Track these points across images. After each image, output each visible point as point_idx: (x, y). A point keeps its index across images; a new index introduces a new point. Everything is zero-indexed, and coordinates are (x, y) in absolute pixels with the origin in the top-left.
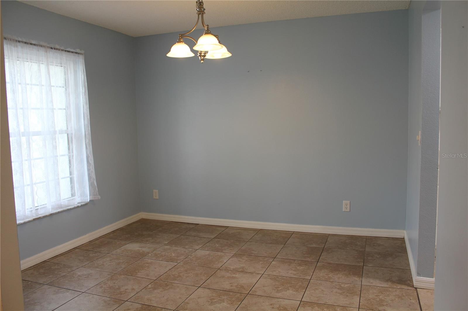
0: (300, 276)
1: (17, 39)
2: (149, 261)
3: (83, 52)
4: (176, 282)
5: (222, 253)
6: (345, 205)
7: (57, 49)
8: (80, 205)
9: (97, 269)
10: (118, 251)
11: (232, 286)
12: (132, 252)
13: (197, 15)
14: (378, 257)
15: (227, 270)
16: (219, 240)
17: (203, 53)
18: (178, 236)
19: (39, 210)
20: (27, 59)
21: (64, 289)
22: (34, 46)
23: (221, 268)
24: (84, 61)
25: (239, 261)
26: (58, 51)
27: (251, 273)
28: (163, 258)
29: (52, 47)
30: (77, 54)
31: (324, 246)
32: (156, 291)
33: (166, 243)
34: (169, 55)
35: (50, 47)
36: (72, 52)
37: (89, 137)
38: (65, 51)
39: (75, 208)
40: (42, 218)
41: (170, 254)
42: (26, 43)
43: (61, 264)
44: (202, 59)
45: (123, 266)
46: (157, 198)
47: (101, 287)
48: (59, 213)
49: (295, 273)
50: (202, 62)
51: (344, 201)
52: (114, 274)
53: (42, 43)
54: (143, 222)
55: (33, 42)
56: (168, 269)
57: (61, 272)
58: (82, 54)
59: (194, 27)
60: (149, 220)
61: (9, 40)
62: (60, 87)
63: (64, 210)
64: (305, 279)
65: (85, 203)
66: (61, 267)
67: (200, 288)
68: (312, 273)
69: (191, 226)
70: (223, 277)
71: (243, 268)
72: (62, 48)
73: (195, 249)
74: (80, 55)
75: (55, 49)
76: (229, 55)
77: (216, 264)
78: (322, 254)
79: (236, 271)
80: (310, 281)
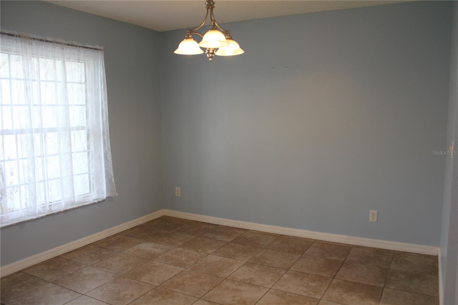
0: (310, 294)
1: (31, 36)
2: (158, 264)
3: (102, 48)
4: (178, 290)
5: (234, 260)
6: (373, 215)
7: (74, 46)
8: (96, 201)
9: (105, 269)
10: (131, 250)
11: (234, 300)
12: (144, 253)
13: (206, 9)
14: (403, 277)
15: (234, 280)
16: (234, 244)
17: (211, 50)
18: (195, 237)
19: (52, 206)
20: (42, 56)
21: (66, 290)
22: (50, 43)
23: (228, 278)
24: (103, 57)
25: (249, 271)
26: (75, 47)
27: (258, 286)
28: (173, 261)
29: (70, 43)
30: (96, 50)
31: (345, 260)
32: (154, 299)
33: (181, 244)
34: (177, 52)
35: (68, 43)
36: (91, 48)
37: (107, 133)
38: (84, 47)
39: (91, 204)
40: (55, 214)
41: (180, 257)
42: (41, 40)
43: (72, 261)
44: (210, 56)
45: (130, 268)
46: (179, 195)
47: (102, 290)
48: (74, 209)
49: (305, 289)
50: (210, 59)
51: (371, 211)
52: (118, 276)
53: (58, 40)
54: (164, 220)
55: (49, 39)
56: (173, 274)
57: (69, 270)
58: (102, 50)
59: (203, 22)
60: (171, 217)
61: (23, 37)
62: (77, 83)
63: (79, 206)
64: (314, 298)
65: (102, 200)
66: (71, 264)
67: (200, 300)
68: (324, 292)
69: (211, 227)
70: (228, 289)
71: (251, 279)
72: (80, 45)
73: (207, 254)
74: (99, 51)
75: (72, 45)
76: (241, 52)
77: (225, 272)
78: (341, 269)
79: (243, 282)
80: (320, 302)
